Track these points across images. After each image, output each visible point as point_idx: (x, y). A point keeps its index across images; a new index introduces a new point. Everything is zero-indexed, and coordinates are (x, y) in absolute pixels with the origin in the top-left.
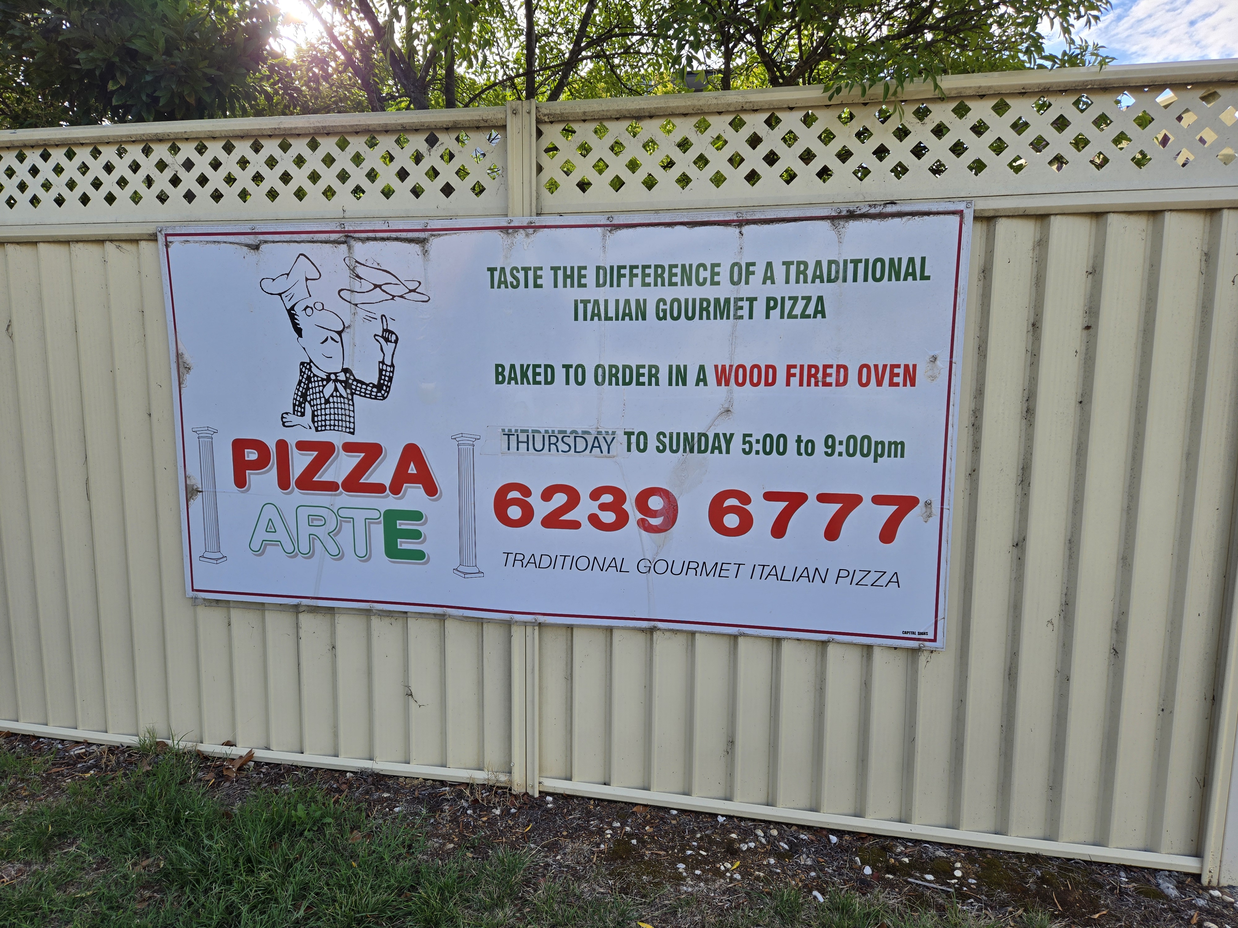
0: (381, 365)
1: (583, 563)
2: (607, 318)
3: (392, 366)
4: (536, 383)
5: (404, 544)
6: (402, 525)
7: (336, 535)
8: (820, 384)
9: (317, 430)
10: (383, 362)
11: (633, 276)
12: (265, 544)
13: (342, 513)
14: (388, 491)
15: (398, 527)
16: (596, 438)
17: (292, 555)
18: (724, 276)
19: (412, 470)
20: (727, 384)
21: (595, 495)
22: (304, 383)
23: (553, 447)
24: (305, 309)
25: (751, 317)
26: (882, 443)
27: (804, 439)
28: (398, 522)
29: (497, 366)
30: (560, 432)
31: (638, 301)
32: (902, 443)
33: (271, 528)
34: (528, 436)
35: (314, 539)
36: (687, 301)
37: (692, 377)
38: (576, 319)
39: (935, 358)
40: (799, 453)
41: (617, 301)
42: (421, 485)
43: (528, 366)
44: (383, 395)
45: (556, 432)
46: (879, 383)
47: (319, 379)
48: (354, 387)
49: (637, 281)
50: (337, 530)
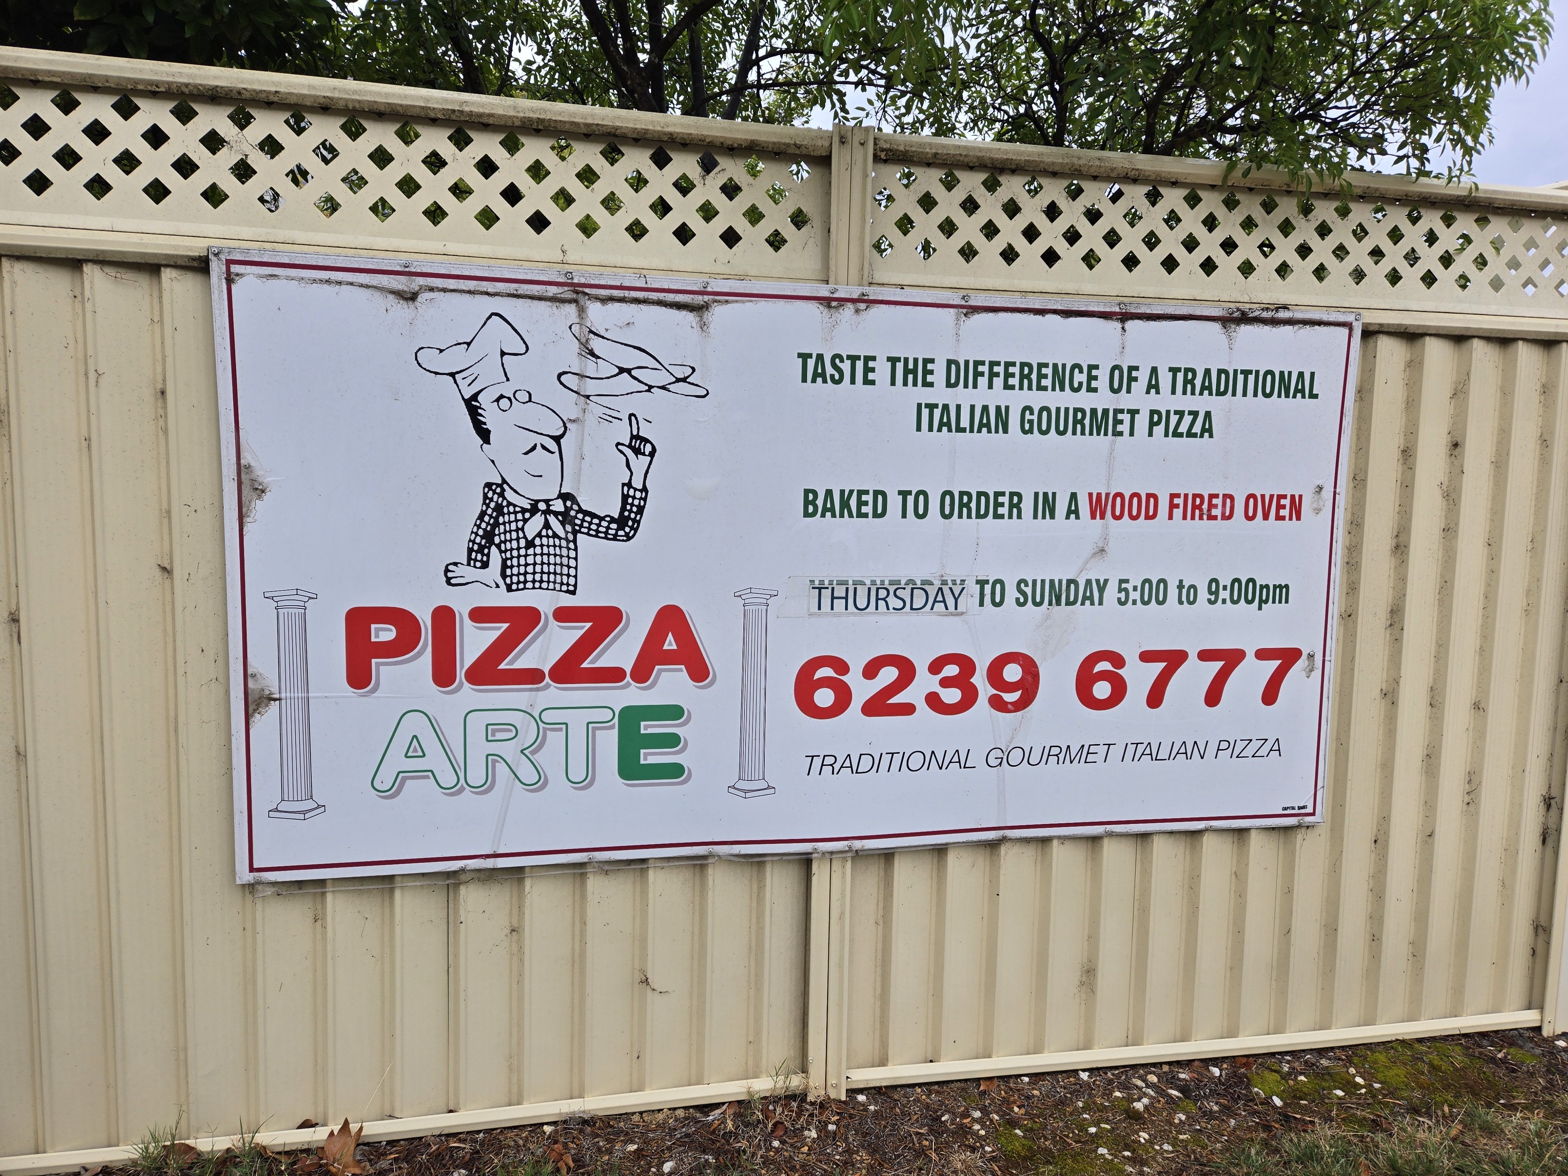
0: (626, 488)
1: (916, 761)
2: (960, 430)
3: (645, 489)
4: (861, 515)
5: (650, 757)
6: (648, 728)
7: (533, 753)
8: (1205, 517)
9: (509, 589)
10: (629, 485)
11: (993, 375)
12: (402, 778)
13: (547, 717)
14: (628, 678)
15: (643, 731)
16: (940, 589)
17: (454, 791)
18: (1102, 383)
19: (670, 644)
20: (1102, 517)
21: (936, 667)
22: (491, 516)
23: (881, 603)
24: (498, 400)
25: (1132, 434)
26: (1267, 587)
27: (1186, 584)
28: (642, 724)
29: (807, 492)
30: (892, 583)
31: (998, 408)
32: (1287, 586)
33: (415, 750)
34: (847, 589)
35: (494, 761)
36: (1058, 410)
37: (1061, 507)
38: (919, 429)
39: (1320, 488)
40: (1181, 602)
41: (973, 407)
42: (683, 667)
43: (851, 492)
44: (627, 534)
45: (887, 582)
46: (1266, 517)
47: (518, 509)
48: (578, 522)
49: (998, 382)
50: (539, 744)
